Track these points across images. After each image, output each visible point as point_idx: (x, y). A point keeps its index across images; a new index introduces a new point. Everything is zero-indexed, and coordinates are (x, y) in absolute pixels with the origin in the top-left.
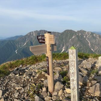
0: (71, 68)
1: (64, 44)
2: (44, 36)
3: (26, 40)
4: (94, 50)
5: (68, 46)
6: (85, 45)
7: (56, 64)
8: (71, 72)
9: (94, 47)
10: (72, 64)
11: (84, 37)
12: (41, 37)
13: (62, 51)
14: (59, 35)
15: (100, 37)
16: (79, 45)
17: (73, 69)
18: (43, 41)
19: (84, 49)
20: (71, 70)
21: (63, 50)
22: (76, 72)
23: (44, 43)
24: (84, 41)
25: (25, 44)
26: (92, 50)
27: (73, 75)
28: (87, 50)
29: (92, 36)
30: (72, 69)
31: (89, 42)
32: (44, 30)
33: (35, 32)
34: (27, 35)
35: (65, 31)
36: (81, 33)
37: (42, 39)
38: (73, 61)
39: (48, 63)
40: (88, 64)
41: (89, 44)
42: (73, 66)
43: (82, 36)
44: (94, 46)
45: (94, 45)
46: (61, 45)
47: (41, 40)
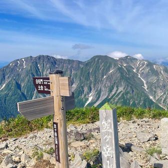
0: (104, 148)
1: (92, 86)
2: (48, 79)
3: (6, 77)
4: (155, 97)
5: (100, 89)
6: (136, 89)
7: (73, 134)
8: (106, 156)
9: (155, 92)
10: (106, 139)
11: (134, 71)
12: (42, 80)
13: (88, 102)
14: (81, 66)
15: (166, 71)
16: (123, 87)
17: (109, 149)
18: (46, 89)
19: (135, 97)
20: (104, 151)
21: (90, 99)
22: (114, 156)
23: (49, 93)
24: (134, 80)
25: (4, 85)
26: (151, 97)
27: (108, 162)
28: (140, 98)
29: (149, 68)
30: (107, 150)
31: (145, 82)
32: (48, 56)
33: (26, 59)
34: (8, 67)
35: (94, 58)
36: (127, 63)
37: (44, 85)
38: (108, 133)
39: (58, 137)
40: (142, 132)
41: (145, 85)
42: (108, 143)
43: (129, 69)
44: (154, 89)
45: (156, 88)
46: (86, 89)
47: (42, 87)
